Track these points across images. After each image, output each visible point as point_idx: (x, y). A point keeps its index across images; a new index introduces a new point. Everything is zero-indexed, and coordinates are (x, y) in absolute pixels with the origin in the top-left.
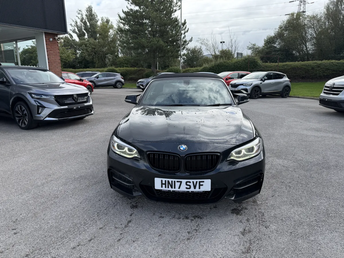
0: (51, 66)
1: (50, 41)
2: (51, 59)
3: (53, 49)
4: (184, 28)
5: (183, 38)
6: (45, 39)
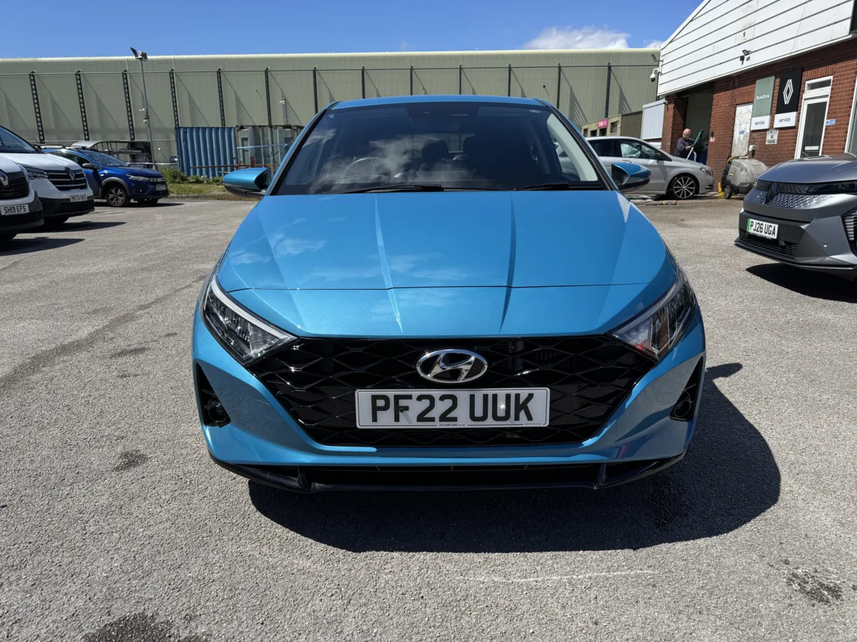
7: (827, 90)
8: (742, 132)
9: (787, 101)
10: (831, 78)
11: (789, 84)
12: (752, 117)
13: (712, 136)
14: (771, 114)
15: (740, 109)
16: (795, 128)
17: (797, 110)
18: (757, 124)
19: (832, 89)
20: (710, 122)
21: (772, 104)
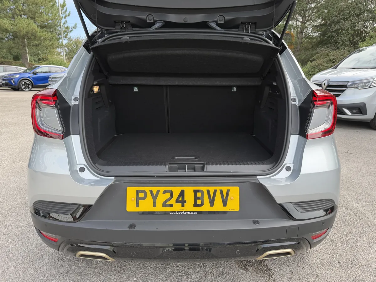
4: (64, 11)
5: (64, 24)
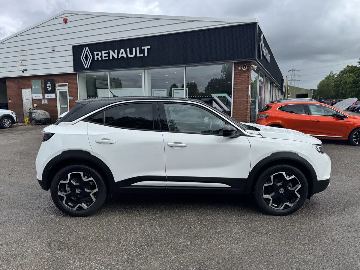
0: (236, 95)
1: (239, 70)
2: (236, 88)
3: (242, 77)
6: (234, 69)
7: (67, 88)
8: (28, 99)
9: (49, 89)
10: (67, 84)
11: (49, 84)
12: (32, 94)
13: (10, 100)
14: (42, 93)
15: (24, 91)
16: (56, 99)
17: (55, 93)
18: (35, 96)
19: (69, 88)
20: (6, 94)
21: (42, 90)
